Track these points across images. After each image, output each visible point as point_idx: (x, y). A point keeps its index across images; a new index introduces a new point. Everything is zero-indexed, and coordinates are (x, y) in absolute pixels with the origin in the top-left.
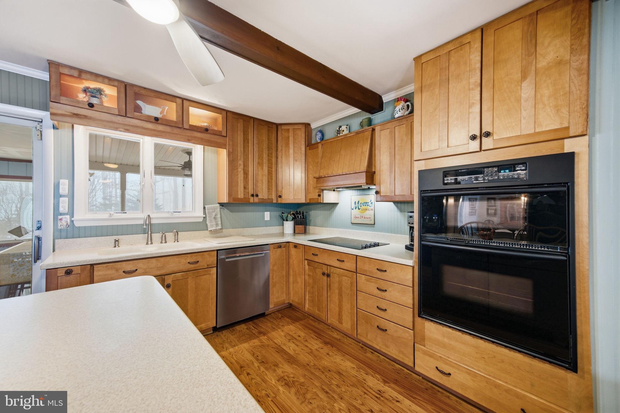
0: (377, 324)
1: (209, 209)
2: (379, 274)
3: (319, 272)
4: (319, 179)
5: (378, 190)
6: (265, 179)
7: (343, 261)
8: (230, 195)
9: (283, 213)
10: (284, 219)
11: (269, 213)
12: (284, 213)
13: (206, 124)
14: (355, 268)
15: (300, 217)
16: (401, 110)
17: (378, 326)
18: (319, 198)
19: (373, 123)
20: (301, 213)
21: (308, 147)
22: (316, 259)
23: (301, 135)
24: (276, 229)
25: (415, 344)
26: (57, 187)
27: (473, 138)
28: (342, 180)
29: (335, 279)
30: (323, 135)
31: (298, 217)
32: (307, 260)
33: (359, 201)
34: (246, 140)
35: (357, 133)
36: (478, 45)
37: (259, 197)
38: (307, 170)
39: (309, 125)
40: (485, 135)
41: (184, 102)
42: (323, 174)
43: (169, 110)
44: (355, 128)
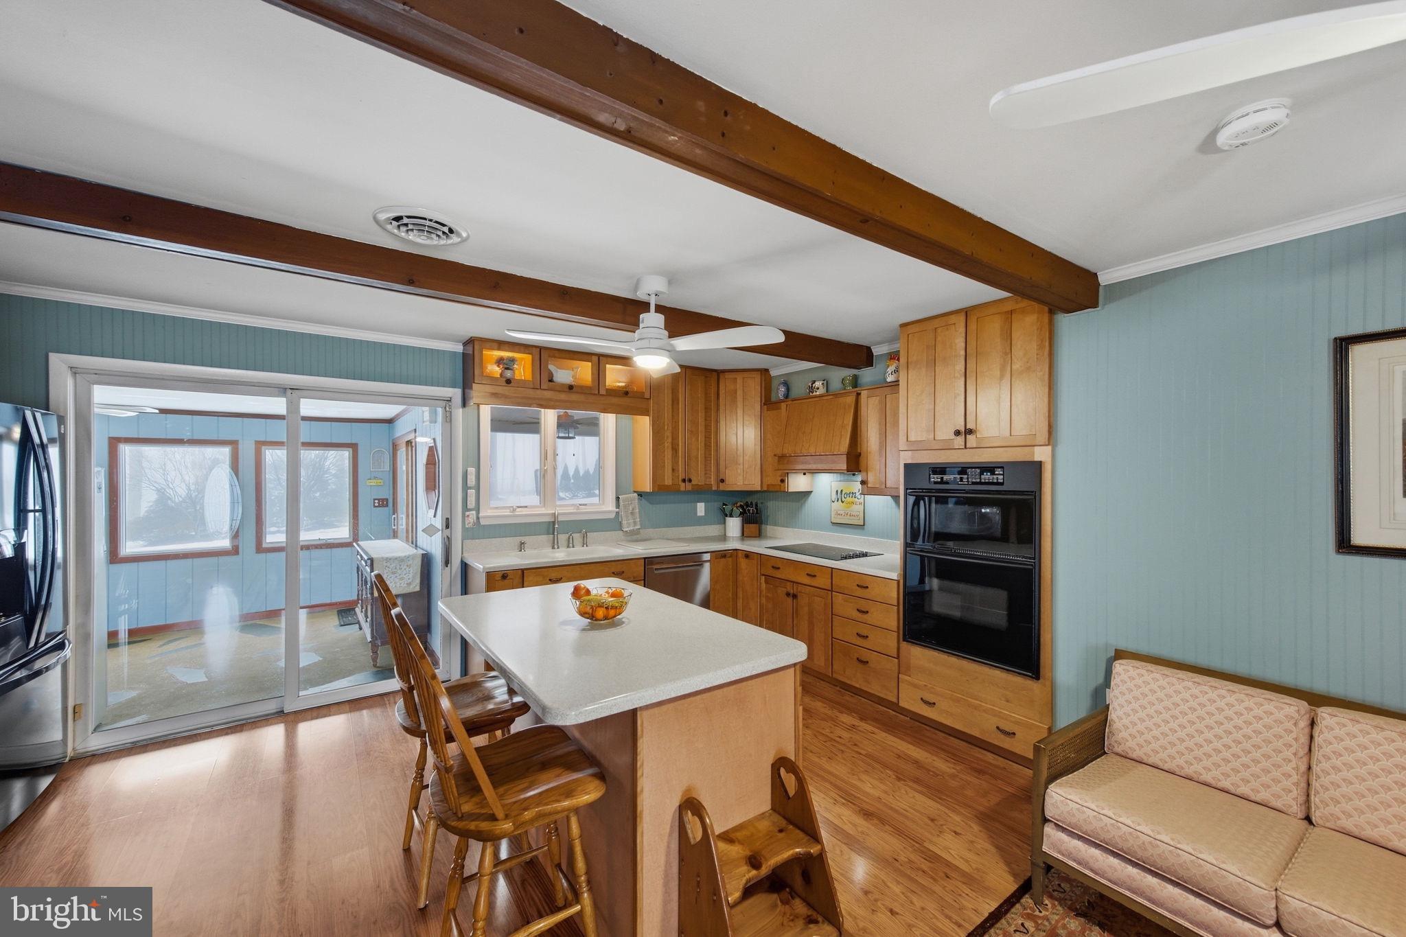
0: (856, 655)
1: (626, 499)
2: (860, 592)
3: (781, 591)
4: (782, 458)
5: (865, 479)
7: (815, 576)
8: (654, 478)
9: (724, 504)
10: (726, 515)
11: (703, 504)
12: (726, 505)
13: (621, 384)
14: (830, 585)
15: (751, 512)
16: (893, 373)
17: (858, 659)
18: (782, 485)
19: (859, 382)
20: (754, 503)
21: (766, 406)
22: (778, 574)
23: (754, 386)
24: (714, 530)
25: (900, 676)
26: (465, 475)
27: (957, 433)
28: (815, 463)
29: (803, 600)
30: (788, 389)
31: (749, 510)
32: (763, 575)
33: (842, 491)
34: (675, 401)
35: (836, 395)
36: (962, 330)
37: (693, 482)
38: (763, 440)
39: (767, 370)
40: (969, 432)
41: (600, 360)
42: (788, 450)
43: (584, 372)
44: (836, 385)
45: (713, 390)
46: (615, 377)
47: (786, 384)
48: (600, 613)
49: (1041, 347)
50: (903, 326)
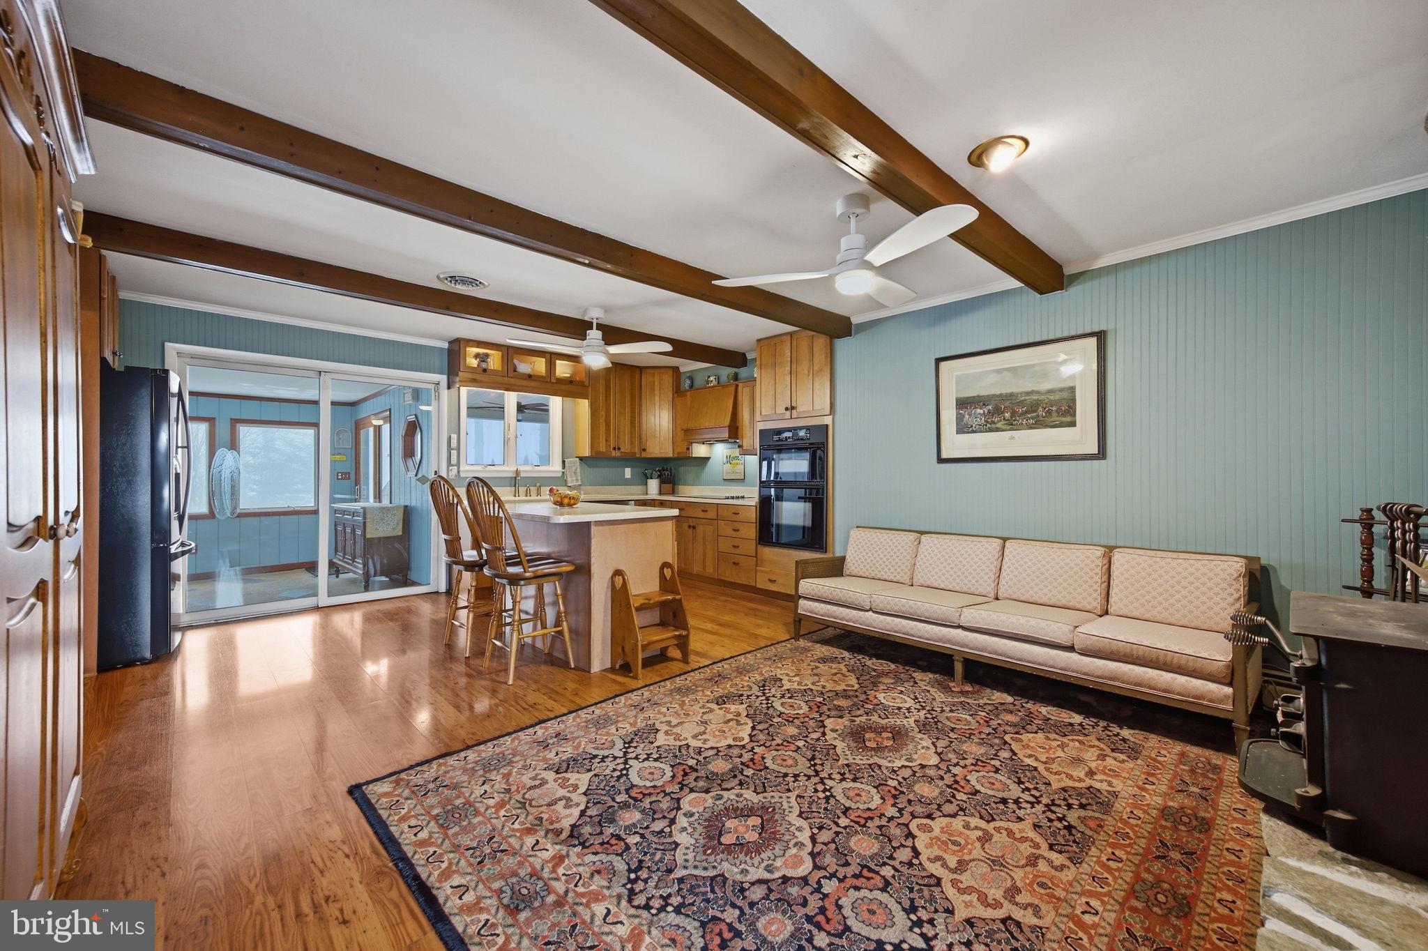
0: (732, 561)
1: (570, 463)
2: (734, 518)
3: (685, 525)
4: (687, 434)
5: (741, 444)
6: (627, 430)
8: (592, 446)
10: (647, 478)
11: (630, 469)
12: (647, 470)
13: (567, 375)
14: (716, 516)
15: (667, 475)
17: (732, 563)
18: (688, 452)
19: (739, 377)
20: (668, 468)
21: (676, 394)
23: (668, 379)
24: (639, 489)
25: (757, 568)
26: (449, 439)
27: (787, 409)
29: (699, 530)
30: (692, 382)
31: (665, 474)
33: (729, 455)
34: (607, 389)
35: (723, 386)
36: (789, 345)
37: (622, 450)
38: (674, 420)
39: (677, 368)
40: (793, 408)
41: (551, 357)
42: (691, 425)
43: (540, 365)
44: (724, 379)
45: (637, 382)
46: (563, 369)
47: (691, 379)
48: (566, 501)
49: (826, 357)
50: (759, 341)
